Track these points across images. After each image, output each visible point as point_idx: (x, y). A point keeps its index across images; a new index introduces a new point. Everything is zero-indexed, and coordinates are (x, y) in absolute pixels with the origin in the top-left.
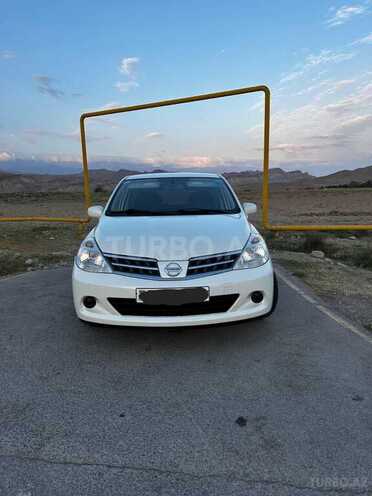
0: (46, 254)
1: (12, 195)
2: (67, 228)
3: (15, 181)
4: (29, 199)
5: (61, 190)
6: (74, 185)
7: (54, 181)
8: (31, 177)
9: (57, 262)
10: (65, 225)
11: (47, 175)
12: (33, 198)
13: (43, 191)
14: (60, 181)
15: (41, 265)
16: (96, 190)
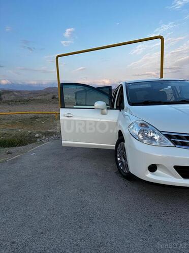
0: (45, 131)
1: (11, 101)
2: (48, 117)
3: (11, 94)
4: (20, 103)
5: (34, 98)
6: (41, 95)
7: (31, 94)
8: (19, 92)
9: (52, 135)
11: (26, 91)
12: (22, 103)
13: (26, 99)
14: (33, 93)
15: (44, 137)
16: (53, 98)
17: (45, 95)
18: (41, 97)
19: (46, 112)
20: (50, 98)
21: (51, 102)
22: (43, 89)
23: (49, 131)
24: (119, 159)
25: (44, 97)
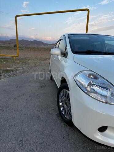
0: (4, 69)
2: (9, 59)
5: (2, 45)
6: (7, 44)
9: (9, 72)
10: (8, 58)
14: (2, 42)
15: (3, 73)
16: (15, 46)
17: (10, 44)
18: (7, 45)
19: (8, 55)
20: (13, 46)
21: (13, 49)
22: (8, 40)
23: (8, 69)
24: (61, 104)
25: (9, 45)
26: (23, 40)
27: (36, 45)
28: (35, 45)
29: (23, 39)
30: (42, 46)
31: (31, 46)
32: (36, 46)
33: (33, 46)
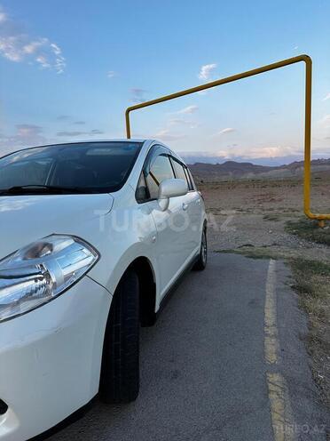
26: (196, 164)
27: (231, 173)
28: (228, 174)
29: (197, 161)
30: (250, 176)
31: (216, 179)
32: (230, 177)
33: (224, 178)
